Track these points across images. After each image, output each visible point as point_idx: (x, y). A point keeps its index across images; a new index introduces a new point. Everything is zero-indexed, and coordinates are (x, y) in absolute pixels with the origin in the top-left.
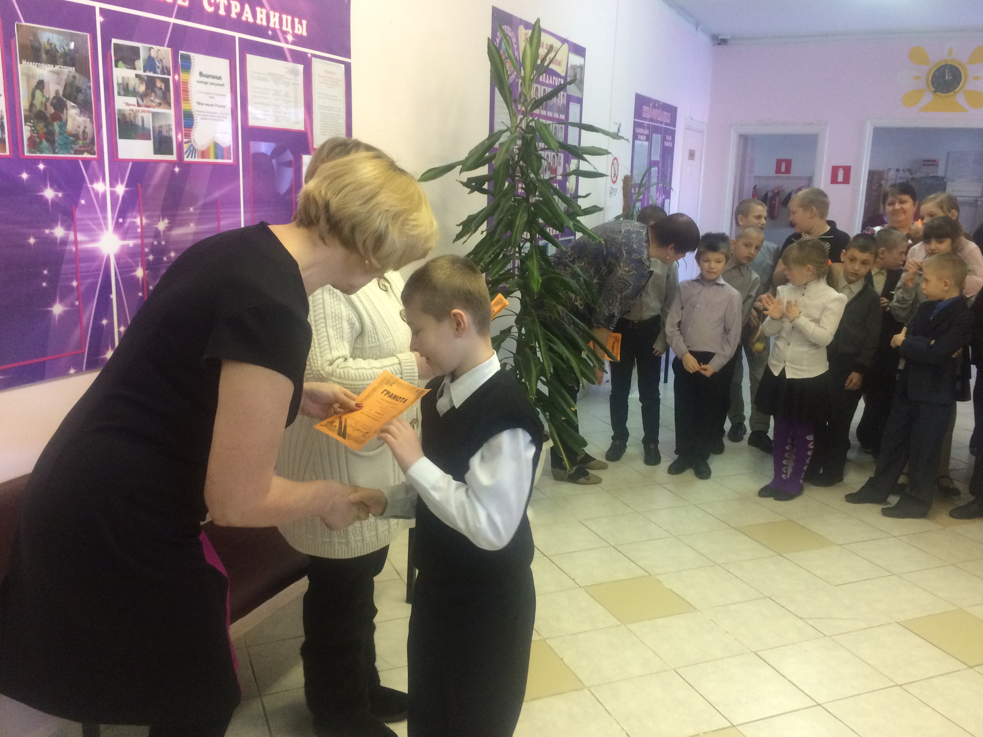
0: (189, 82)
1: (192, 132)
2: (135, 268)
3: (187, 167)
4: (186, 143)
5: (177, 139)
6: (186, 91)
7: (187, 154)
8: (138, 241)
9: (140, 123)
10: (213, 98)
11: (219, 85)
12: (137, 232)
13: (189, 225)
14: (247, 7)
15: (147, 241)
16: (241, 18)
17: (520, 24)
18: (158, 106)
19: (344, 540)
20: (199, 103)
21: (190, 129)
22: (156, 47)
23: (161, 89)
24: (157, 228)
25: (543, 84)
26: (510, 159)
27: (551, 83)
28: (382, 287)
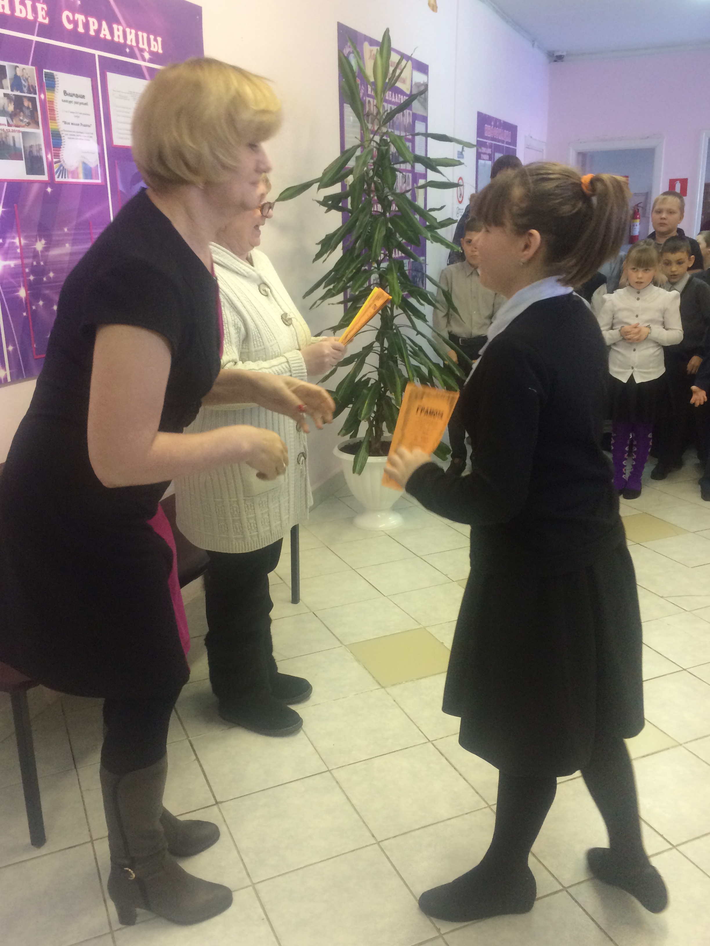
0: (55, 101)
1: (60, 152)
2: (18, 288)
3: (59, 187)
4: (56, 163)
5: (47, 158)
6: (53, 110)
7: (58, 174)
8: (18, 262)
9: (12, 144)
10: (78, 117)
11: (81, 103)
12: (16, 253)
13: (65, 246)
14: (104, 24)
15: (27, 261)
16: (99, 36)
17: (365, 41)
18: (28, 126)
19: (240, 536)
20: (65, 123)
21: (59, 149)
22: (21, 66)
23: (28, 108)
24: (35, 249)
25: (389, 102)
26: (365, 174)
27: (397, 101)
28: (263, 292)
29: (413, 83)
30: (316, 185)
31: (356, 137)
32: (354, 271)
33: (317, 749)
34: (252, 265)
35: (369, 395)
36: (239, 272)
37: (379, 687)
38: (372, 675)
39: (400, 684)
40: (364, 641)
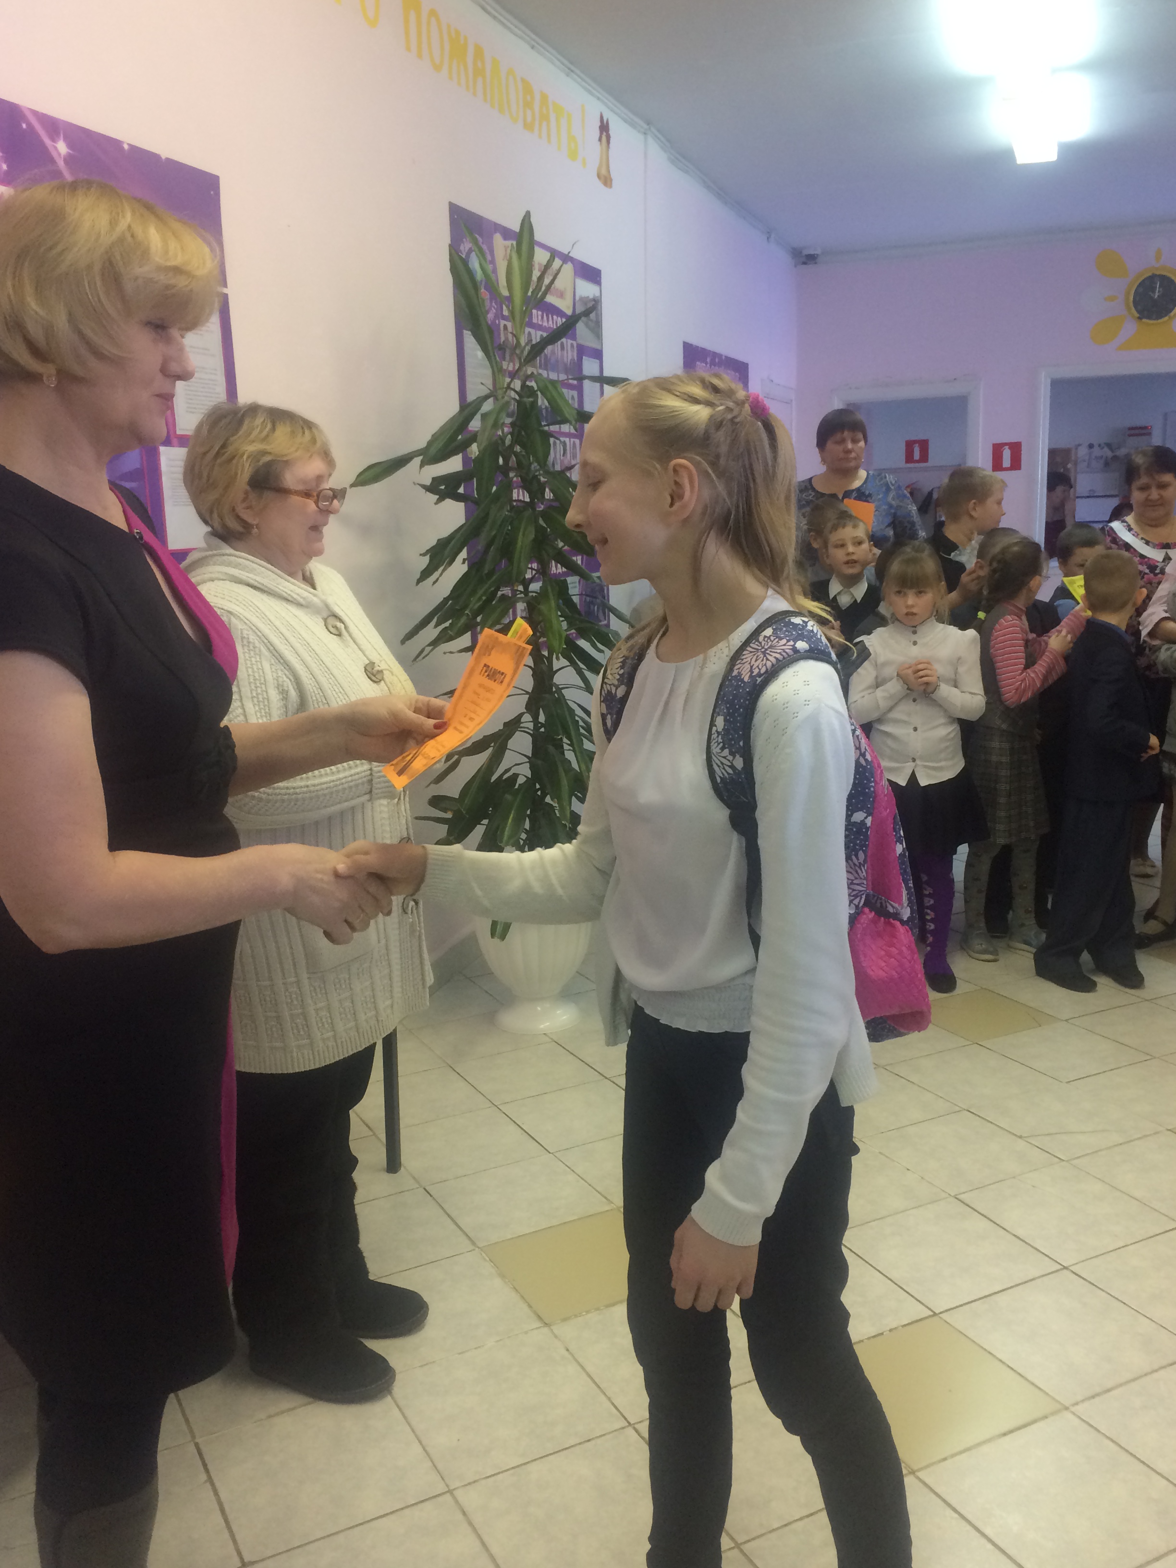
17: (494, 231)
19: (304, 1042)
25: (539, 327)
26: (500, 442)
27: (552, 326)
28: (332, 630)
29: (577, 298)
30: (417, 460)
31: (482, 384)
32: (484, 598)
33: (428, 1449)
34: (314, 588)
35: (516, 804)
36: (290, 598)
37: (538, 1324)
38: (527, 1302)
39: (576, 1316)
40: (512, 1238)
